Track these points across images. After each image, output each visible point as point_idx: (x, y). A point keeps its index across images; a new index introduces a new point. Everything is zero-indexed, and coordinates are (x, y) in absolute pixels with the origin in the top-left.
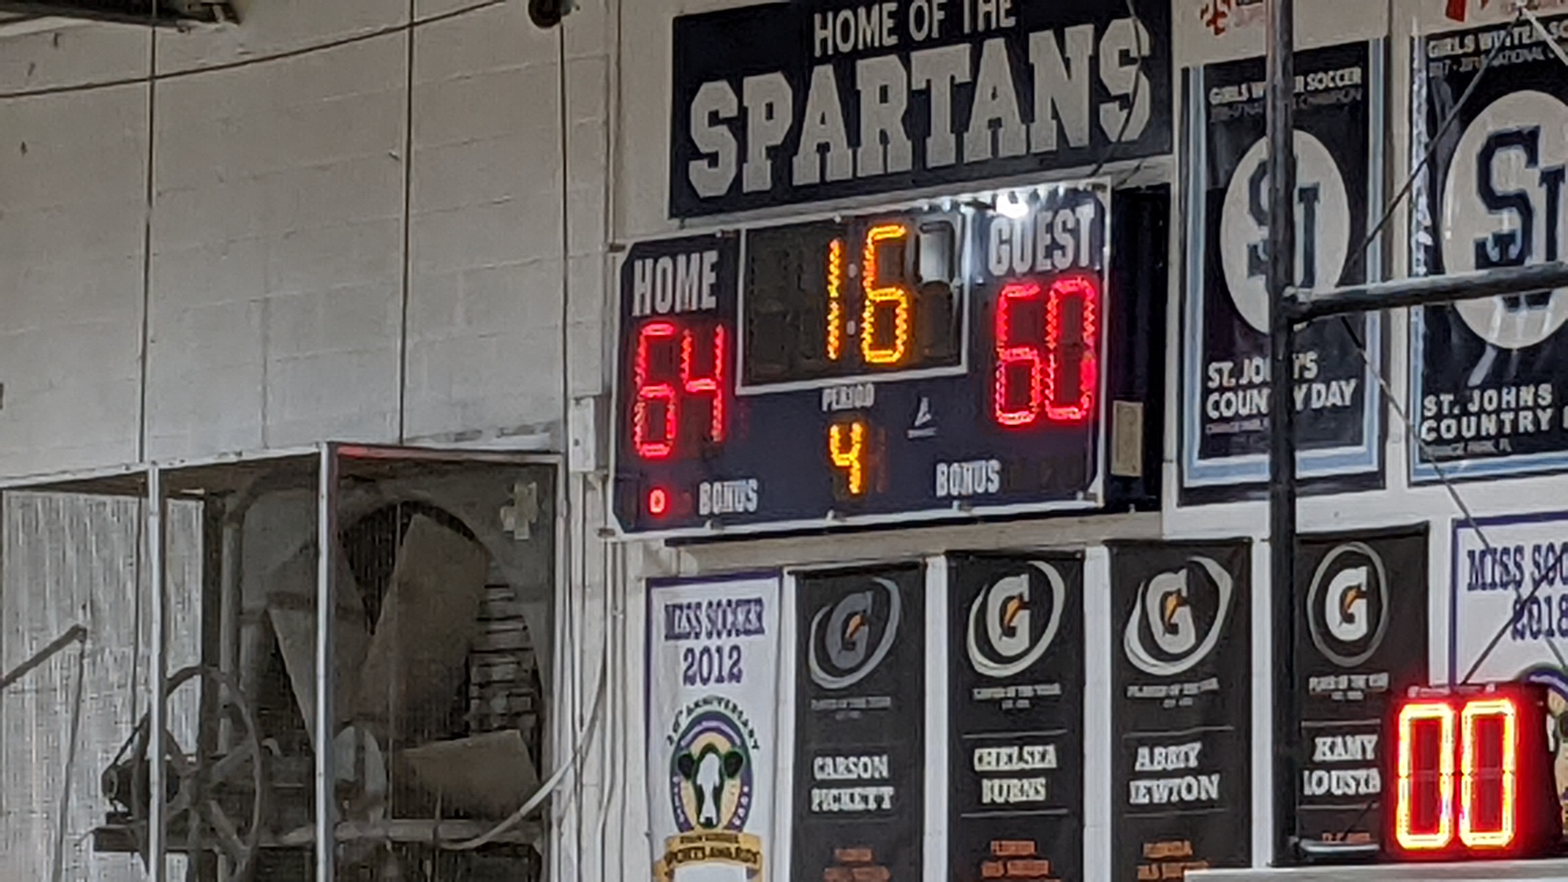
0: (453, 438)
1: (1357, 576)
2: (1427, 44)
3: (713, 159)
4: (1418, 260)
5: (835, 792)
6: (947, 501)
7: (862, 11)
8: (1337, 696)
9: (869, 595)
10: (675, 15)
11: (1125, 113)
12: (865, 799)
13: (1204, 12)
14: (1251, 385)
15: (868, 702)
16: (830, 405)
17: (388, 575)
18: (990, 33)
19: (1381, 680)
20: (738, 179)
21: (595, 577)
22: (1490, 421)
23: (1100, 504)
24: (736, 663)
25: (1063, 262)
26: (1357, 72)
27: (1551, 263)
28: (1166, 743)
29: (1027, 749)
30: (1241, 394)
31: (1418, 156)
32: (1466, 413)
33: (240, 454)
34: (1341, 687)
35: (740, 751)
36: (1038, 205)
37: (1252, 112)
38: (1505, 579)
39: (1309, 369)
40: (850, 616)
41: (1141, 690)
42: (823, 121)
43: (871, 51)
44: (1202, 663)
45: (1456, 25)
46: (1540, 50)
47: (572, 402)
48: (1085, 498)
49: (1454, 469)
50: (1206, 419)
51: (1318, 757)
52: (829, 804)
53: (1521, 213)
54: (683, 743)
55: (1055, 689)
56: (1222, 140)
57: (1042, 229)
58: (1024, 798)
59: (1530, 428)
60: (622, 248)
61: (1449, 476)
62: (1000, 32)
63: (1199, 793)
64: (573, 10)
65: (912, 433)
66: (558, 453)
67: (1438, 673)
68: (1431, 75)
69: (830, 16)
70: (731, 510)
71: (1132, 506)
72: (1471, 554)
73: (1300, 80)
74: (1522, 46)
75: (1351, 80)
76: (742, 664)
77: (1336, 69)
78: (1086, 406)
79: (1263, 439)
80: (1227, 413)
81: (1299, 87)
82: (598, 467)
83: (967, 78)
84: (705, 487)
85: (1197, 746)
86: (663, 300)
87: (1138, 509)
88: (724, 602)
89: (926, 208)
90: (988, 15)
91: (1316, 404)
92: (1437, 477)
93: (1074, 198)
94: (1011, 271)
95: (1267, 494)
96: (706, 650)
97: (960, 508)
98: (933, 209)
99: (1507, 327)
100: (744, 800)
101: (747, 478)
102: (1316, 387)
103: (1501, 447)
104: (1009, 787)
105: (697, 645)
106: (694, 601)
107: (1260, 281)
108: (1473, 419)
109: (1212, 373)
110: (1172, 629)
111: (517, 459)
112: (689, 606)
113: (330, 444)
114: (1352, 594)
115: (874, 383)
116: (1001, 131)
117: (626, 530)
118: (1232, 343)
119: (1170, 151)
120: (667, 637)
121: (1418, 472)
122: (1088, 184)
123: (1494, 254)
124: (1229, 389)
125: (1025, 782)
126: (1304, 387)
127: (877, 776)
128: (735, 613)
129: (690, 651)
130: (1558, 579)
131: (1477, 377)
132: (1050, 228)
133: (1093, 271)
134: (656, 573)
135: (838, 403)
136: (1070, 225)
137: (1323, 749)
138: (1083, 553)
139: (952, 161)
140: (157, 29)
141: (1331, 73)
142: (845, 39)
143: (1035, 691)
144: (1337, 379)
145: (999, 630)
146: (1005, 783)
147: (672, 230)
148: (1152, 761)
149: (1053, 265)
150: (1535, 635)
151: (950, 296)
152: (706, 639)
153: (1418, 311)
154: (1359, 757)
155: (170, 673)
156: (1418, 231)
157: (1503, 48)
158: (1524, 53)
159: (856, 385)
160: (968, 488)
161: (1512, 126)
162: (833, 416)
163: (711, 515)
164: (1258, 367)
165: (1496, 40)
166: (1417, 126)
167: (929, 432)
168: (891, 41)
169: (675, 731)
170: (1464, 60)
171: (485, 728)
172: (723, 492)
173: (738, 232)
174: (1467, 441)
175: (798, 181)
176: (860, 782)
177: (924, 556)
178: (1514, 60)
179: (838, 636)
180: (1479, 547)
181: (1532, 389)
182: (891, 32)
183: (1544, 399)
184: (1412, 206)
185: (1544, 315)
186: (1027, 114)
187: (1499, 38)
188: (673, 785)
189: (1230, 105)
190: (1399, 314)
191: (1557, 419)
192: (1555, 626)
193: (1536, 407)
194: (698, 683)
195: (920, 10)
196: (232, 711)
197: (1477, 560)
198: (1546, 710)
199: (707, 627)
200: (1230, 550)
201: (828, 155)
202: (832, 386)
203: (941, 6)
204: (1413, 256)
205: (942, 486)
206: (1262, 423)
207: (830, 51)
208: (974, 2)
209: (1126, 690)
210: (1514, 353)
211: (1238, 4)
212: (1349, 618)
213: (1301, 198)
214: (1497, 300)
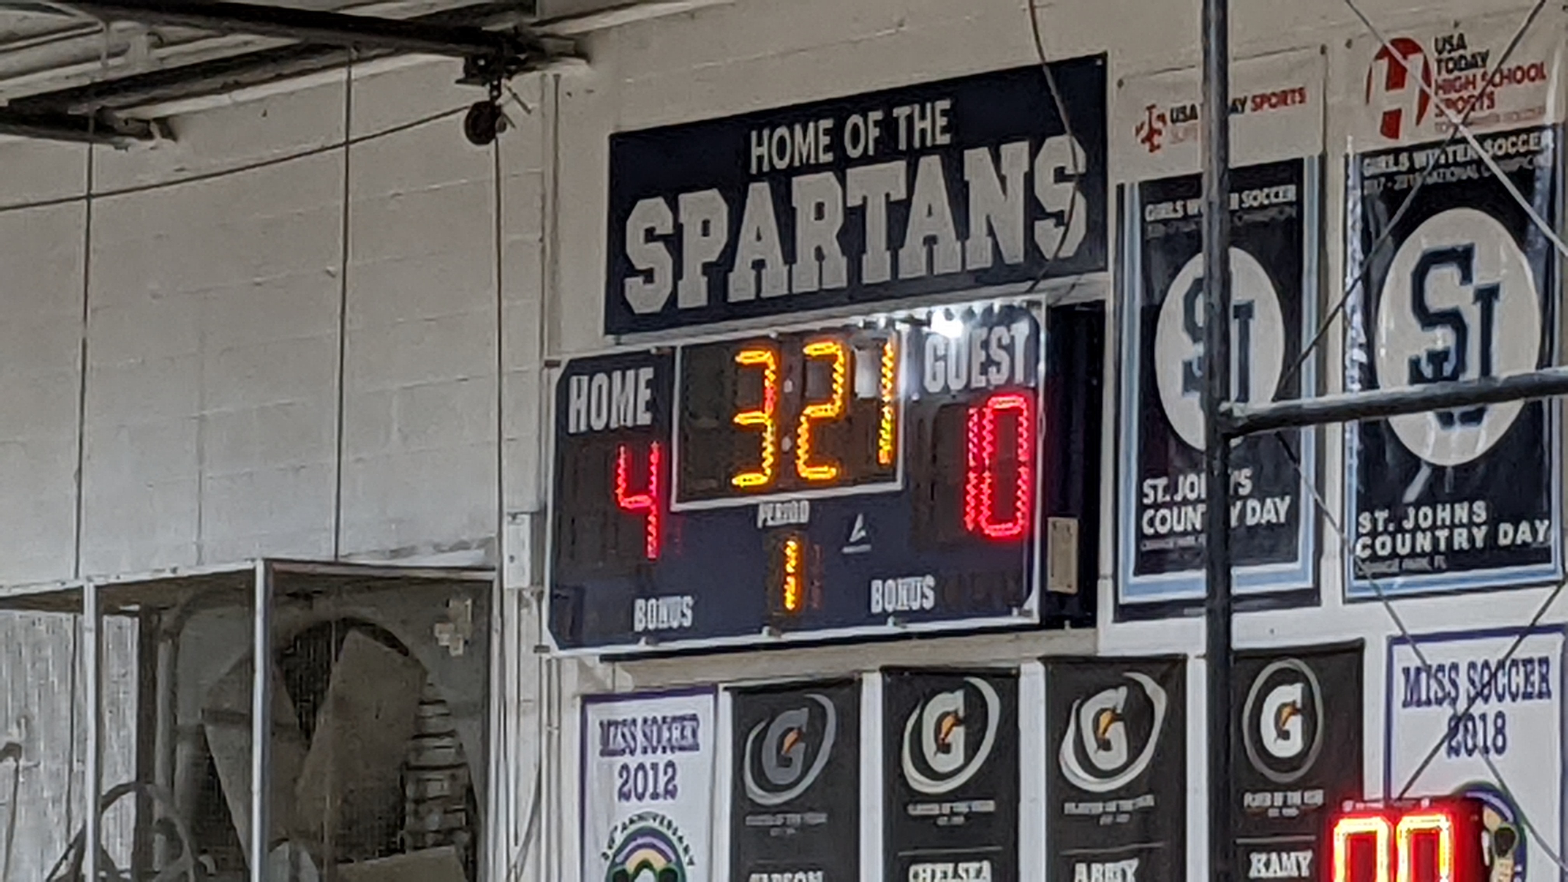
0: (388, 554)
1: (1292, 693)
2: (1362, 161)
3: (648, 276)
4: (1352, 377)
6: (882, 618)
7: (798, 128)
8: (1273, 813)
9: (806, 710)
10: (612, 131)
11: (1061, 230)
13: (1139, 129)
14: (1185, 502)
15: (802, 819)
16: (765, 520)
17: (322, 691)
18: (925, 151)
19: (1316, 797)
20: (673, 298)
21: (530, 693)
22: (1425, 538)
23: (1035, 619)
24: (672, 778)
25: (997, 378)
26: (1292, 189)
28: (1104, 860)
29: (962, 866)
30: (1175, 510)
31: (1352, 274)
32: (1400, 529)
33: (174, 570)
34: (1276, 804)
35: (676, 868)
36: (973, 322)
37: (1187, 230)
38: (1440, 695)
39: (1243, 486)
40: (786, 733)
41: (1077, 807)
42: (759, 238)
43: (807, 169)
44: (1136, 780)
45: (1391, 143)
46: (1474, 166)
47: (506, 519)
48: (1022, 614)
49: (1390, 586)
50: (1141, 536)
51: (1253, 874)
53: (1455, 329)
54: (619, 860)
55: (989, 806)
56: (1157, 258)
57: (977, 345)
59: (1465, 546)
60: (557, 364)
61: (1385, 593)
62: (935, 149)
64: (509, 127)
65: (847, 550)
66: (493, 569)
67: (1373, 788)
68: (1366, 193)
69: (766, 133)
70: (666, 626)
71: (1067, 623)
72: (1406, 671)
73: (1235, 197)
74: (1456, 164)
75: (1284, 197)
76: (677, 781)
77: (1270, 185)
78: (1021, 522)
79: (1199, 555)
80: (1163, 530)
81: (1234, 205)
82: (532, 584)
83: (902, 197)
84: (640, 603)
85: (1134, 863)
86: (599, 415)
87: (1074, 626)
88: (659, 719)
89: (861, 324)
90: (923, 132)
91: (1251, 521)
92: (1373, 594)
93: (1009, 315)
94: (946, 388)
95: (1203, 610)
96: (641, 767)
97: (895, 624)
98: (868, 325)
99: (1442, 446)
101: (682, 595)
102: (1252, 503)
103: (1436, 564)
105: (633, 762)
106: (629, 718)
107: (1195, 398)
108: (1408, 536)
109: (1147, 489)
110: (1106, 745)
111: (454, 575)
112: (624, 722)
113: (264, 560)
114: (1286, 711)
115: (809, 500)
116: (935, 247)
117: (562, 647)
118: (1167, 460)
119: (1105, 269)
120: (603, 753)
121: (1353, 589)
122: (1023, 301)
123: (1428, 370)
124: (1164, 505)
126: (1239, 504)
128: (670, 729)
129: (625, 767)
130: (1493, 698)
131: (1412, 493)
132: (985, 345)
133: (1027, 388)
134: (591, 690)
136: (1006, 341)
137: (1258, 866)
138: (1018, 669)
139: (887, 277)
140: (95, 146)
141: (1266, 190)
142: (781, 155)
143: (970, 807)
144: (1272, 496)
145: (934, 747)
147: (608, 346)
148: (1089, 878)
149: (988, 381)
150: (1470, 753)
152: (641, 755)
153: (1353, 426)
154: (1295, 873)
155: (106, 788)
156: (1352, 346)
157: (1437, 166)
158: (1457, 170)
159: (790, 501)
160: (903, 605)
161: (1446, 243)
162: (766, 533)
163: (646, 632)
164: (1192, 484)
165: (1431, 157)
166: (1352, 243)
167: (865, 548)
168: (828, 158)
169: (610, 847)
170: (1398, 178)
171: (419, 845)
172: (658, 607)
173: (673, 349)
174: (1402, 558)
175: (733, 298)
177: (861, 672)
178: (1449, 177)
179: (774, 751)
180: (1415, 663)
181: (1466, 505)
182: (827, 149)
183: (1479, 516)
184: (1346, 323)
185: (1479, 433)
186: (963, 231)
187: (1433, 155)
189: (1165, 222)
190: (1334, 430)
191: (1492, 536)
192: (1489, 743)
193: (1471, 524)
194: (633, 799)
195: (856, 127)
196: (167, 826)
197: (1412, 677)
198: (1481, 826)
199: (642, 743)
200: (1164, 668)
201: (764, 272)
202: (767, 503)
203: (877, 123)
204: (1348, 373)
205: (878, 602)
206: (1196, 539)
207: (766, 168)
208: (910, 119)
209: (1063, 808)
210: (1449, 471)
211: (1173, 121)
212: (1284, 735)
213: (1236, 317)
214: (1430, 416)
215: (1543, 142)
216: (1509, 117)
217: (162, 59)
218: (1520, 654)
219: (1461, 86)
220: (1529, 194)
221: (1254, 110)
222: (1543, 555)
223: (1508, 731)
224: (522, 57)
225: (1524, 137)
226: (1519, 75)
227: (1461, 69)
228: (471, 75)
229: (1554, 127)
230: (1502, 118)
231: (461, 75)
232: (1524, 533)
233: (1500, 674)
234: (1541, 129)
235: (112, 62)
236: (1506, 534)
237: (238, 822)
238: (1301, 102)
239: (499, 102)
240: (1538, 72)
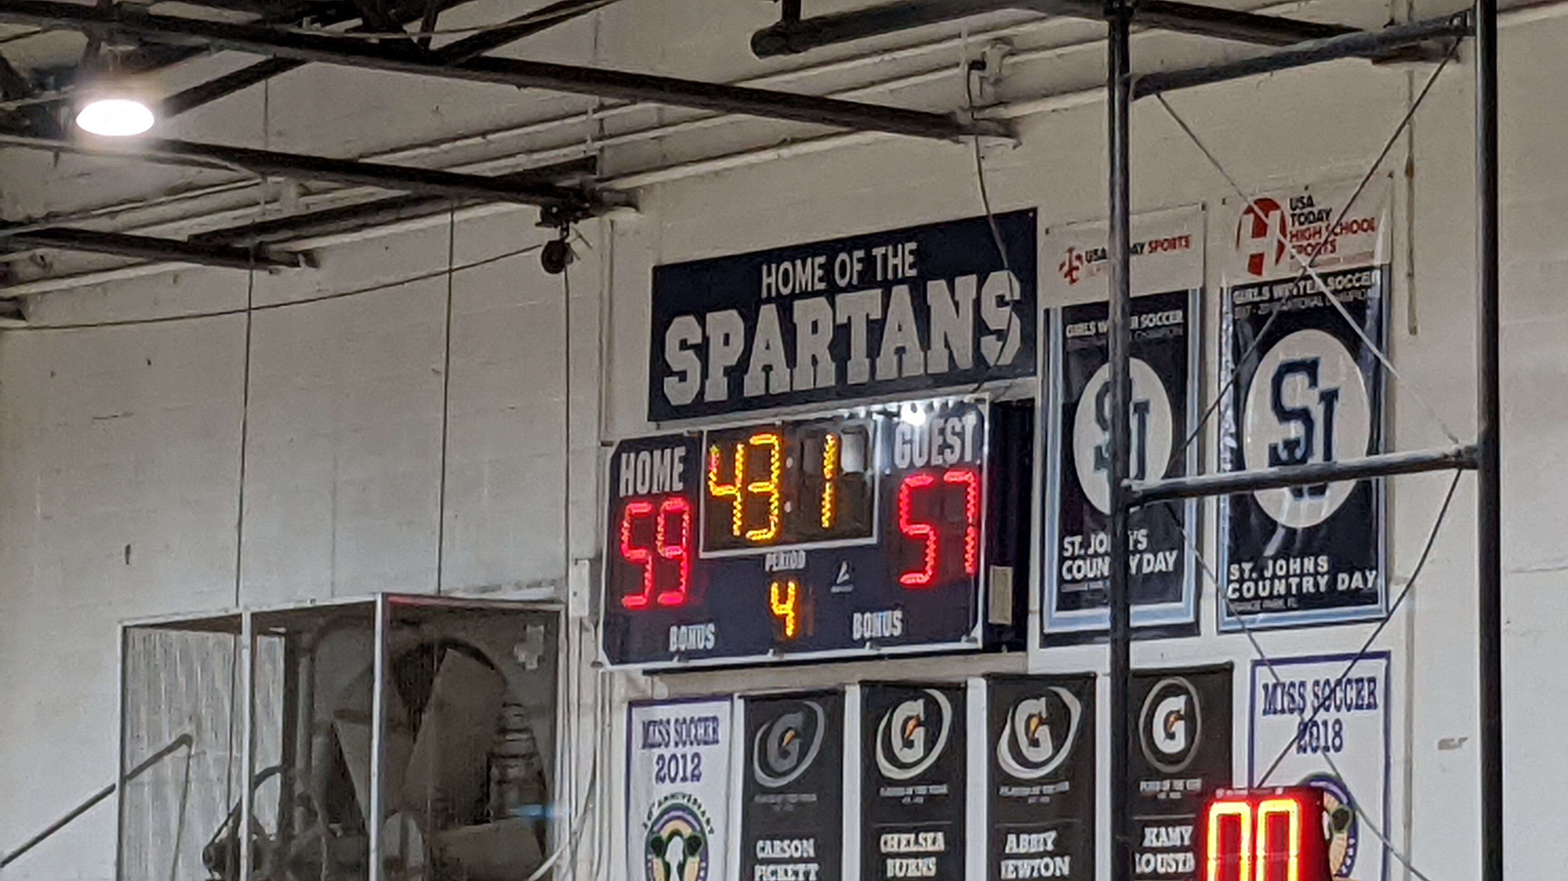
0: (478, 590)
1: (1177, 703)
2: (1234, 293)
3: (682, 376)
4: (1225, 460)
5: (772, 867)
6: (862, 643)
7: (799, 263)
8: (1162, 796)
9: (801, 714)
10: (654, 264)
11: (1000, 344)
12: (796, 873)
13: (1062, 266)
14: (1096, 555)
15: (798, 798)
16: (771, 567)
17: (427, 697)
18: (897, 281)
19: (1195, 784)
20: (701, 393)
21: (587, 699)
22: (1281, 584)
24: (697, 766)
25: (952, 458)
26: (1180, 313)
27: (1327, 463)
28: (1030, 832)
29: (922, 836)
30: (1088, 562)
31: (1226, 379)
32: (1262, 577)
33: (312, 601)
34: (1165, 789)
35: (700, 835)
36: (933, 414)
37: (1099, 343)
38: (1291, 706)
39: (1141, 543)
40: (787, 731)
41: (1010, 790)
42: (768, 348)
43: (806, 294)
44: (1056, 769)
45: (1255, 279)
46: (1320, 297)
47: (572, 563)
48: (968, 641)
49: (1253, 621)
50: (1061, 581)
51: (1147, 843)
52: (767, 877)
53: (1304, 423)
54: (656, 829)
55: (943, 789)
56: (1075, 366)
57: (936, 432)
58: (919, 874)
59: (1312, 590)
60: (611, 444)
61: (1248, 626)
62: (903, 281)
63: (1055, 870)
64: (575, 259)
65: (835, 589)
66: (560, 602)
67: (1240, 779)
68: (1236, 317)
69: (774, 266)
70: (694, 647)
71: (1004, 647)
72: (1266, 687)
73: (1136, 318)
74: (1305, 295)
75: (1174, 319)
76: (701, 768)
77: (1163, 310)
79: (1105, 596)
80: (1079, 576)
81: (1135, 325)
82: (591, 613)
83: (879, 316)
85: (1053, 835)
86: (643, 483)
87: (1009, 651)
88: (688, 719)
89: (846, 415)
90: (895, 267)
91: (1146, 570)
92: (1239, 627)
93: (961, 409)
94: (912, 465)
95: (1108, 639)
96: (674, 756)
97: (871, 647)
99: (1294, 513)
100: (702, 874)
101: (706, 623)
103: (1289, 604)
104: (907, 866)
105: (667, 753)
106: (664, 718)
107: (1104, 474)
108: (1268, 583)
109: (1066, 546)
110: (1035, 743)
111: (530, 607)
112: (661, 722)
113: (383, 594)
114: (1173, 717)
115: (805, 551)
116: (903, 356)
117: (613, 663)
118: (1082, 522)
119: (1035, 373)
120: (644, 746)
121: (1225, 624)
122: (971, 398)
123: (1284, 455)
124: (1079, 557)
125: (920, 861)
126: (1138, 556)
127: (805, 855)
128: (696, 728)
129: (661, 757)
130: (1332, 709)
131: (1270, 550)
132: (942, 432)
133: (975, 464)
134: (634, 695)
135: (777, 565)
136: (958, 429)
137: (1151, 838)
138: (966, 683)
139: (867, 379)
140: (254, 272)
141: (1160, 314)
142: (786, 284)
143: (928, 790)
144: (1163, 551)
145: (900, 743)
146: (904, 862)
147: (651, 430)
148: (1018, 845)
149: (944, 460)
150: (1315, 750)
151: (865, 483)
152: (674, 747)
153: (1225, 498)
154: (1178, 843)
155: (258, 771)
156: (1224, 435)
157: (1292, 297)
158: (1308, 300)
159: (791, 552)
160: (877, 633)
161: (1297, 356)
162: (772, 576)
163: (678, 651)
164: (1101, 541)
165: (1286, 290)
166: (1226, 355)
167: (849, 589)
168: (821, 286)
169: (649, 818)
170: (1261, 305)
171: (501, 816)
172: (688, 632)
173: (701, 433)
174: (1263, 598)
175: (747, 394)
176: (791, 860)
177: (843, 685)
178: (1299, 305)
179: (776, 745)
180: (1272, 681)
181: (1312, 558)
182: (821, 280)
183: (1322, 567)
184: (1221, 417)
185: (1323, 503)
186: (925, 343)
187: (1288, 289)
188: (647, 861)
189: (1080, 338)
190: (1211, 501)
191: (1333, 582)
192: (1330, 744)
193: (1317, 573)
194: (667, 780)
195: (843, 263)
196: (306, 801)
197: (1270, 692)
198: (1322, 808)
199: (674, 738)
200: (1079, 682)
201: (772, 373)
202: (772, 553)
203: (860, 260)
204: (1222, 456)
205: (857, 632)
206: (1105, 584)
207: (774, 293)
208: (885, 257)
209: (998, 790)
210: (1299, 532)
211: (1089, 261)
212: (1171, 736)
213: (1135, 411)
214: (1286, 491)
215: (1373, 281)
216: (1348, 260)
217: (307, 206)
218: (1353, 674)
219: (1310, 236)
220: (1361, 320)
221: (1151, 252)
222: (1371, 597)
223: (1343, 734)
224: (587, 205)
225: (1357, 275)
226: (1355, 227)
227: (1311, 222)
228: (547, 219)
229: (1381, 268)
230: (1342, 260)
231: (540, 220)
232: (1357, 581)
233: (1338, 689)
234: (1371, 269)
235: (268, 207)
236: (1343, 582)
237: (360, 797)
238: (1187, 246)
239: (567, 241)
240: (1370, 225)
